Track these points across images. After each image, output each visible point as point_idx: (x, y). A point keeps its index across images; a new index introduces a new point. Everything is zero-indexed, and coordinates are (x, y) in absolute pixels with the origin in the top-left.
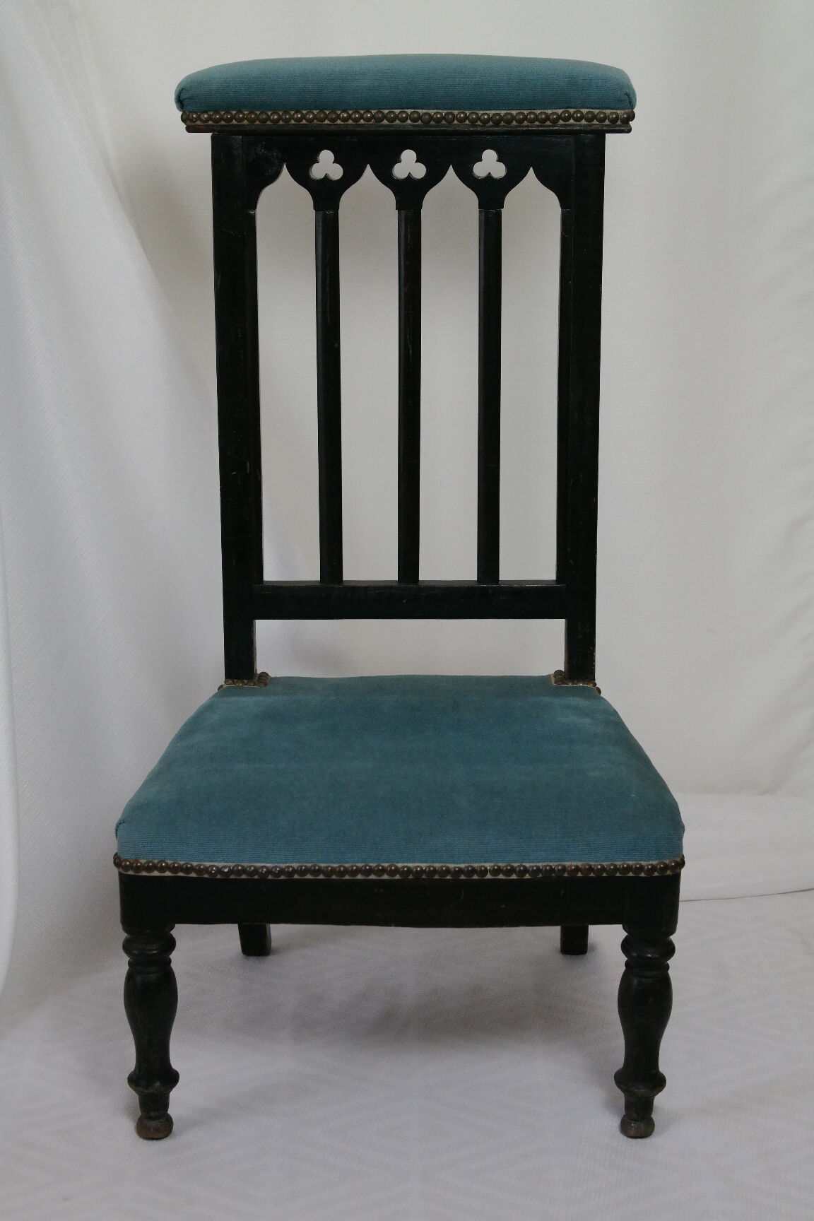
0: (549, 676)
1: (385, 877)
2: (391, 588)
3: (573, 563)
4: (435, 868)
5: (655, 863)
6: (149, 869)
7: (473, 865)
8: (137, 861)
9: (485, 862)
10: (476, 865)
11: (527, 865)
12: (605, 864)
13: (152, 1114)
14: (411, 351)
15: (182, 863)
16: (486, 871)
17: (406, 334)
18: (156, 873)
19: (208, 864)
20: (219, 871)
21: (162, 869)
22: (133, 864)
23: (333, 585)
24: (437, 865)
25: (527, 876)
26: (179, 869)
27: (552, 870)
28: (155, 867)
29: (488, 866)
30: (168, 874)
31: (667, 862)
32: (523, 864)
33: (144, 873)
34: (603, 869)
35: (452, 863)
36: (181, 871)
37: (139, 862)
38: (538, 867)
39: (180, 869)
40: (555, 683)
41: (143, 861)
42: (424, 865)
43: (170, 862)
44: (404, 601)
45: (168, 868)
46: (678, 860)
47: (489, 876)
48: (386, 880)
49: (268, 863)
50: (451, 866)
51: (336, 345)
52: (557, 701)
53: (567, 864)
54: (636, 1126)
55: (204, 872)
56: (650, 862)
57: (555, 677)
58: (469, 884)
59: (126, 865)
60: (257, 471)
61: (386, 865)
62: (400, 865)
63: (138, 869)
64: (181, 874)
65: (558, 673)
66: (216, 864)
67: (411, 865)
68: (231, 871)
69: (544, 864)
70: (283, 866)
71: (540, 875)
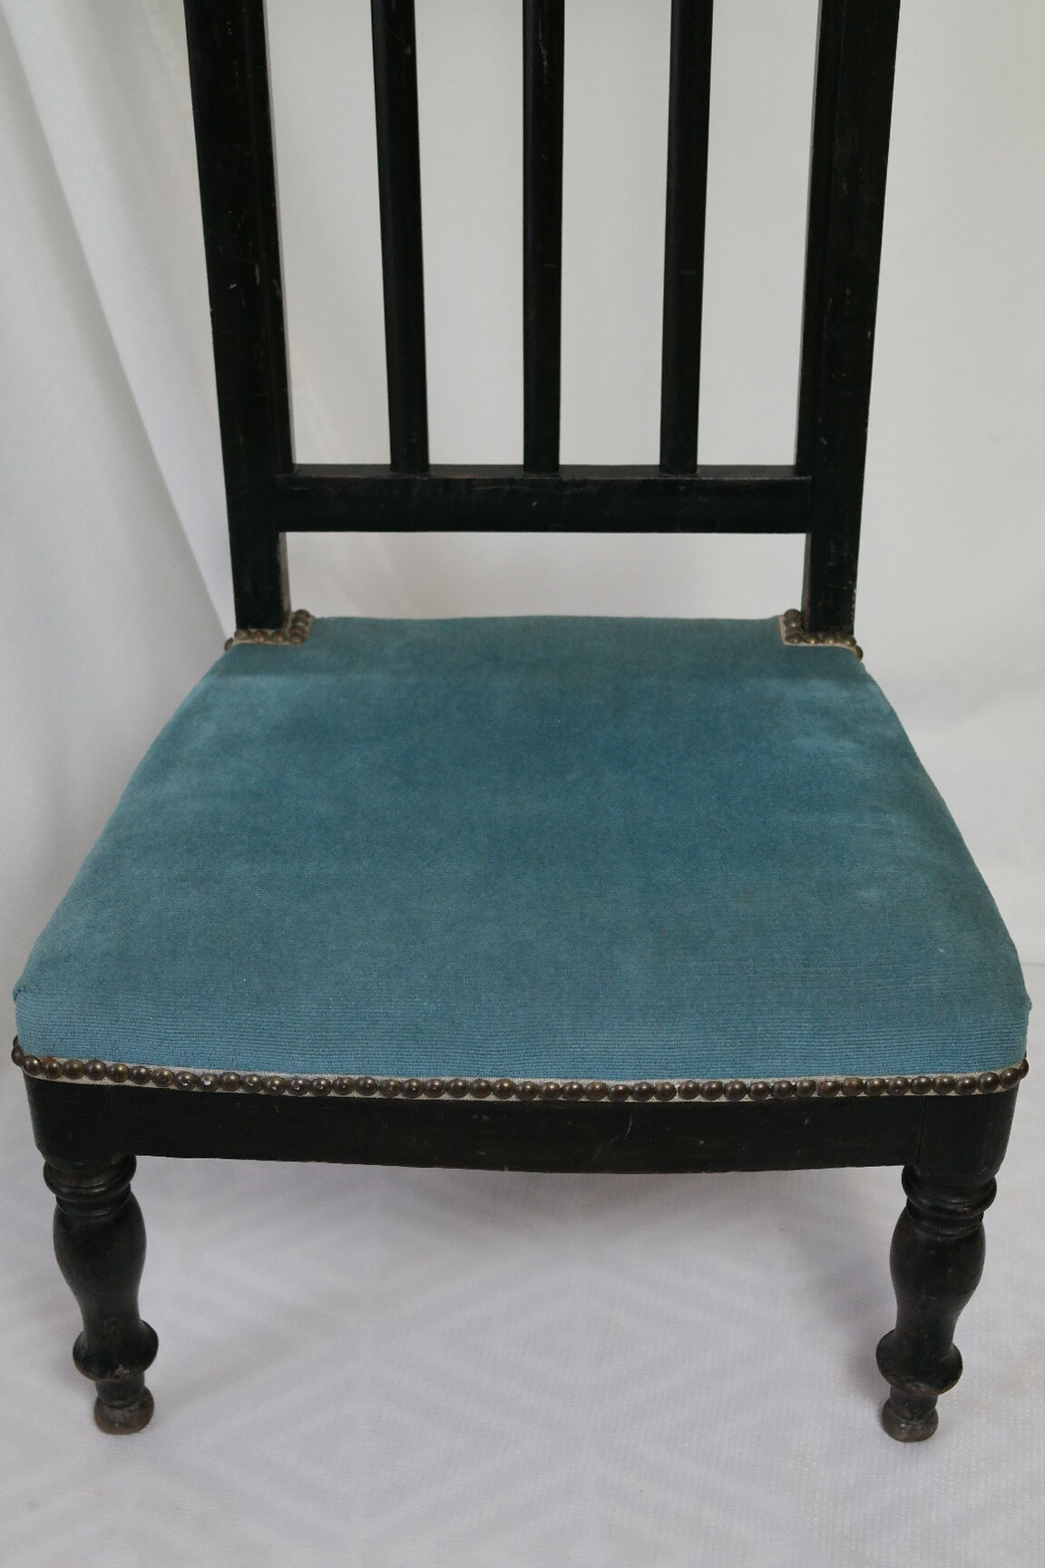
0: (776, 619)
1: (492, 1098)
2: (511, 481)
3: (825, 443)
4: (580, 1086)
5: (976, 1075)
6: (73, 1073)
7: (649, 1081)
8: (50, 1059)
9: (671, 1077)
10: (654, 1082)
11: (748, 1082)
12: (886, 1078)
13: (116, 1403)
14: (545, 63)
15: (130, 1066)
16: (672, 1091)
17: (536, 30)
18: (85, 1080)
19: (177, 1070)
20: (196, 1080)
21: (95, 1074)
22: (45, 1064)
23: (412, 476)
24: (585, 1082)
25: (746, 1099)
26: (126, 1076)
27: (792, 1088)
28: (84, 1070)
29: (677, 1083)
30: (107, 1081)
31: (998, 1072)
32: (740, 1080)
33: (65, 1079)
34: (883, 1085)
35: (612, 1079)
36: (129, 1078)
37: (55, 1061)
38: (765, 1085)
39: (129, 1074)
40: (788, 639)
41: (62, 1061)
42: (561, 1082)
43: (109, 1064)
44: (534, 504)
45: (106, 1072)
46: (1017, 1066)
47: (677, 1099)
48: (493, 1102)
49: (282, 1072)
50: (611, 1083)
51: (408, 51)
52: (793, 692)
53: (819, 1079)
54: (909, 1428)
55: (170, 1082)
56: (969, 1075)
57: (786, 623)
58: (642, 1111)
59: (32, 1064)
60: (275, 281)
61: (493, 1080)
62: (517, 1081)
63: (53, 1072)
64: (128, 1083)
65: (791, 614)
66: (191, 1070)
67: (537, 1081)
68: (218, 1081)
69: (777, 1080)
70: (310, 1077)
71: (769, 1097)
